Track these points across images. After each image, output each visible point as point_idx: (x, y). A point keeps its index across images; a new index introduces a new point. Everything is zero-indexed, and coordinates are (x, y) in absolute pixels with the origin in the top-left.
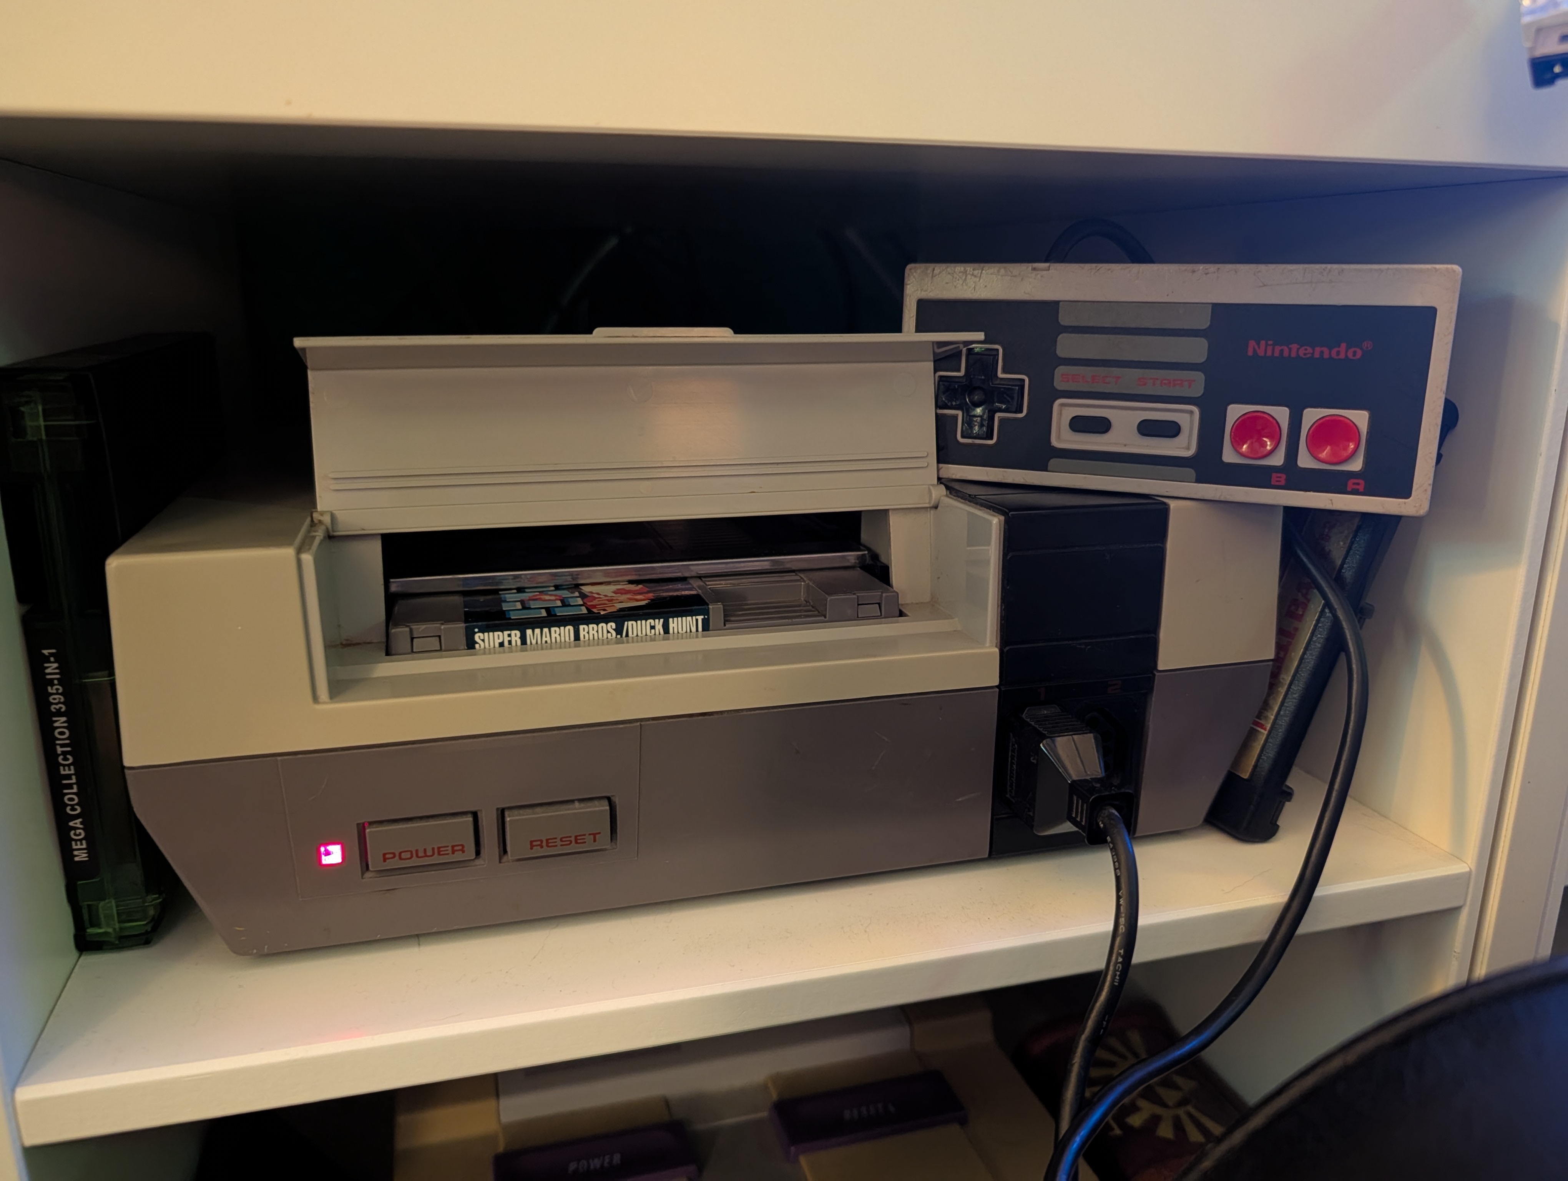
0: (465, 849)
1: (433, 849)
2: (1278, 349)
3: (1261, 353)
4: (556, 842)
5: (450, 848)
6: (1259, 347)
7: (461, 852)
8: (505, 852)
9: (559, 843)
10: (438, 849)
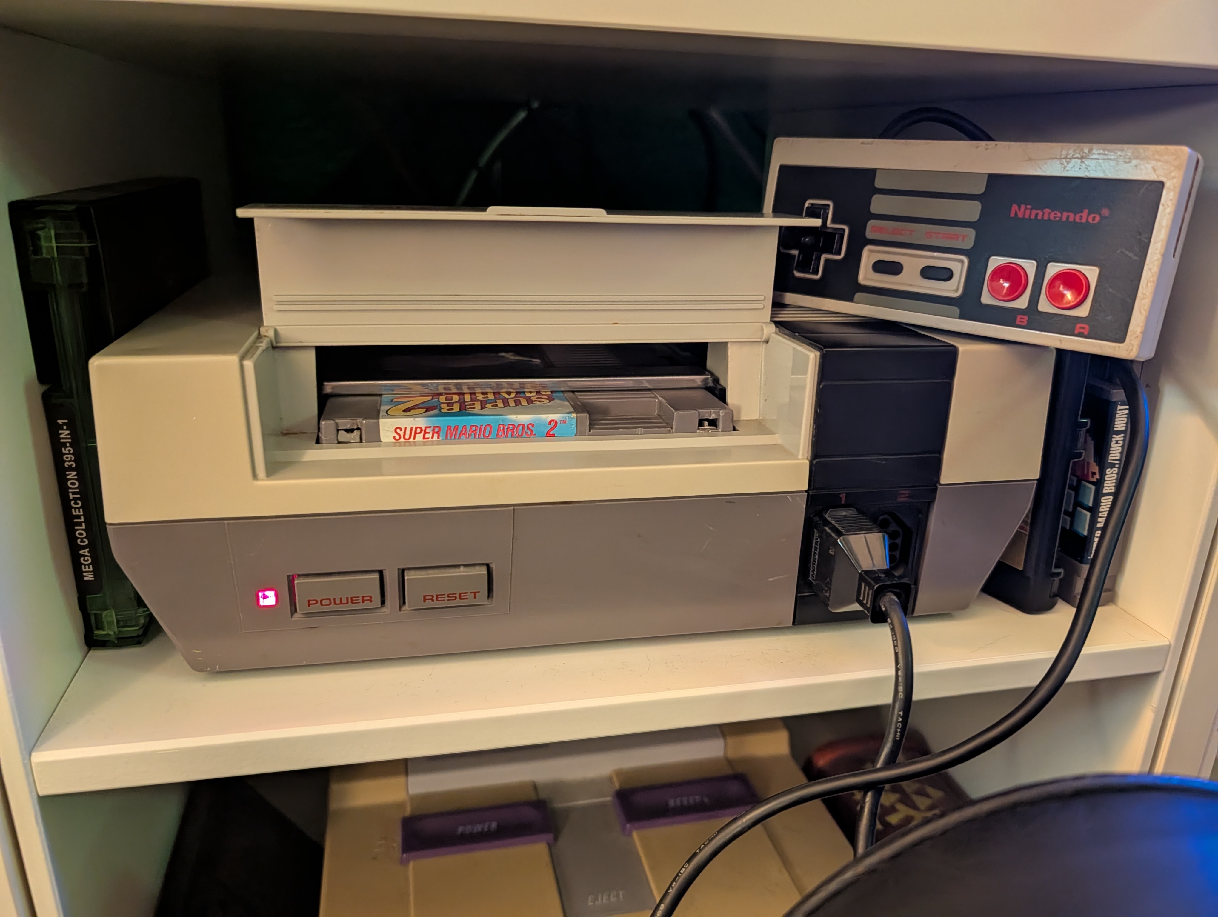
0: (373, 599)
1: (347, 598)
2: (1034, 212)
3: (1020, 215)
4: (444, 598)
5: (361, 598)
6: (1020, 211)
7: (369, 601)
8: (404, 603)
9: (447, 598)
10: (352, 598)
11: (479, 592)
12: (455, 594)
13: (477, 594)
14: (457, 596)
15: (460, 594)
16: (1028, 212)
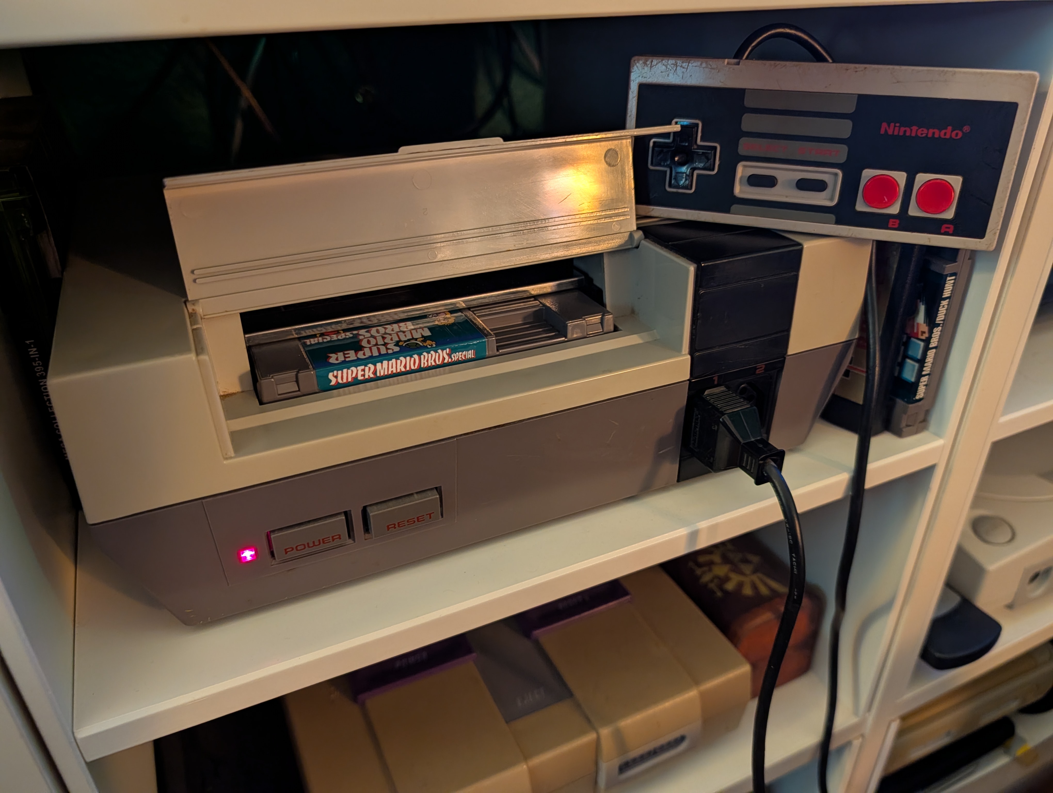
0: (341, 537)
1: (319, 540)
2: (903, 129)
3: (890, 132)
5: (331, 538)
6: (889, 129)
7: (338, 539)
9: (406, 523)
10: (323, 539)
11: (433, 513)
12: (414, 518)
13: (432, 515)
14: (416, 520)
15: (418, 518)
16: (897, 129)
